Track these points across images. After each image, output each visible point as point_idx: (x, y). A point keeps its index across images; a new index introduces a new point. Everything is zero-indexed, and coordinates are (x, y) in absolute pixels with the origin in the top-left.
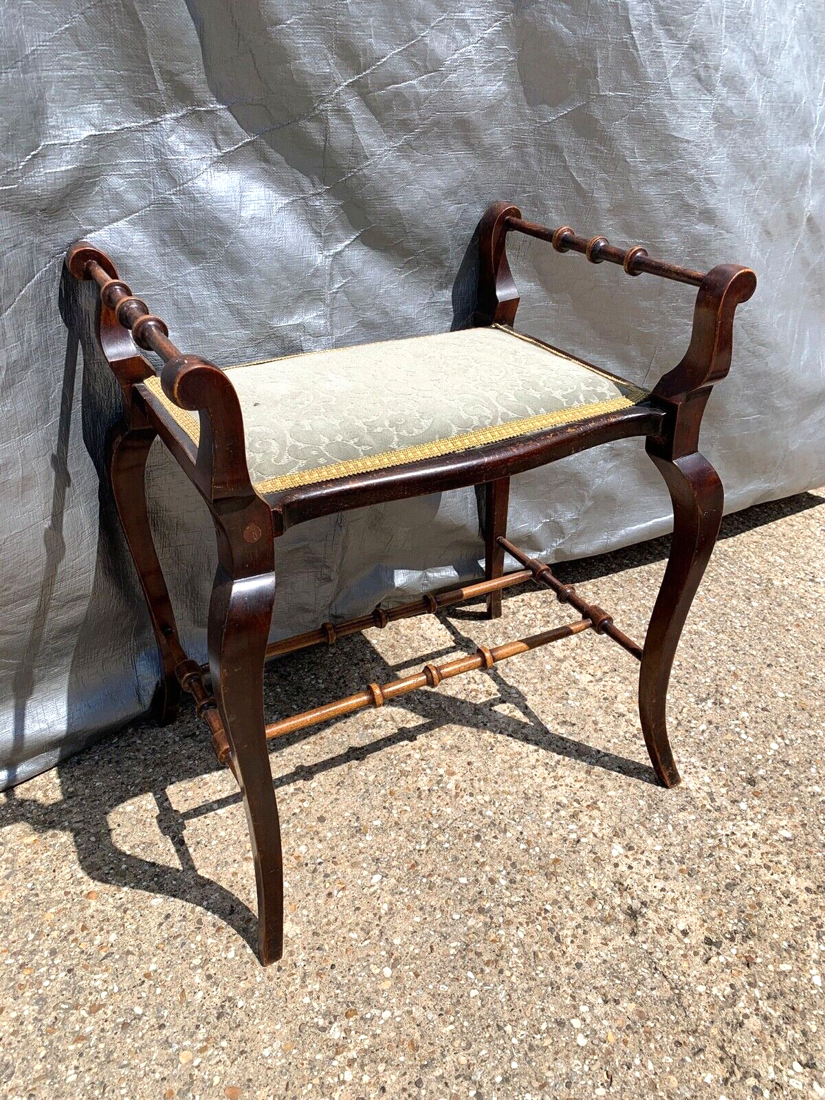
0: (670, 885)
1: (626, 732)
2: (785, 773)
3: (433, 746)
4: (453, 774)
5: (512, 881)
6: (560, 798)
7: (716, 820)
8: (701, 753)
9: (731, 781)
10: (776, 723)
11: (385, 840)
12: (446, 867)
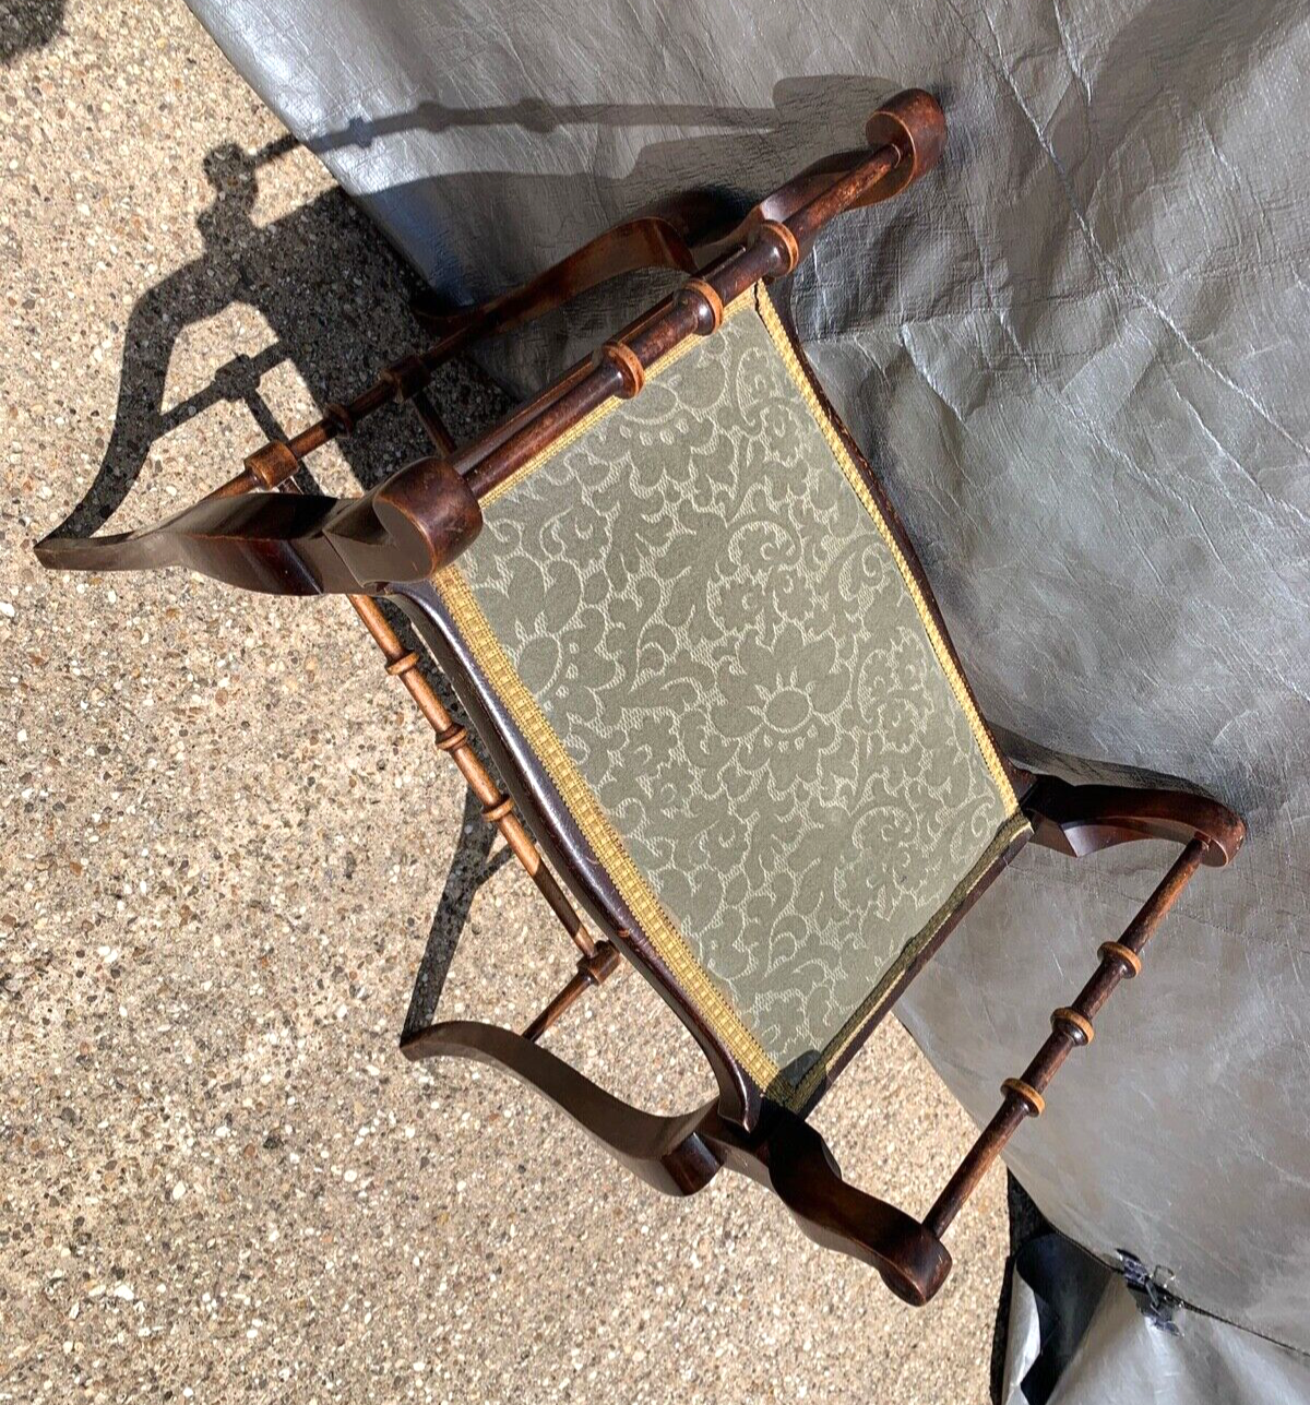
0: (58, 1033)
1: (344, 956)
2: (297, 1191)
3: (273, 666)
4: (221, 700)
5: (29, 807)
6: (196, 866)
7: (188, 1093)
8: (319, 1069)
9: (269, 1114)
10: (398, 1179)
11: (80, 612)
12: (42, 708)
